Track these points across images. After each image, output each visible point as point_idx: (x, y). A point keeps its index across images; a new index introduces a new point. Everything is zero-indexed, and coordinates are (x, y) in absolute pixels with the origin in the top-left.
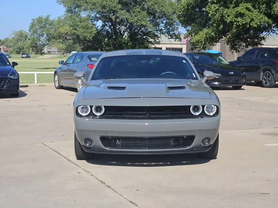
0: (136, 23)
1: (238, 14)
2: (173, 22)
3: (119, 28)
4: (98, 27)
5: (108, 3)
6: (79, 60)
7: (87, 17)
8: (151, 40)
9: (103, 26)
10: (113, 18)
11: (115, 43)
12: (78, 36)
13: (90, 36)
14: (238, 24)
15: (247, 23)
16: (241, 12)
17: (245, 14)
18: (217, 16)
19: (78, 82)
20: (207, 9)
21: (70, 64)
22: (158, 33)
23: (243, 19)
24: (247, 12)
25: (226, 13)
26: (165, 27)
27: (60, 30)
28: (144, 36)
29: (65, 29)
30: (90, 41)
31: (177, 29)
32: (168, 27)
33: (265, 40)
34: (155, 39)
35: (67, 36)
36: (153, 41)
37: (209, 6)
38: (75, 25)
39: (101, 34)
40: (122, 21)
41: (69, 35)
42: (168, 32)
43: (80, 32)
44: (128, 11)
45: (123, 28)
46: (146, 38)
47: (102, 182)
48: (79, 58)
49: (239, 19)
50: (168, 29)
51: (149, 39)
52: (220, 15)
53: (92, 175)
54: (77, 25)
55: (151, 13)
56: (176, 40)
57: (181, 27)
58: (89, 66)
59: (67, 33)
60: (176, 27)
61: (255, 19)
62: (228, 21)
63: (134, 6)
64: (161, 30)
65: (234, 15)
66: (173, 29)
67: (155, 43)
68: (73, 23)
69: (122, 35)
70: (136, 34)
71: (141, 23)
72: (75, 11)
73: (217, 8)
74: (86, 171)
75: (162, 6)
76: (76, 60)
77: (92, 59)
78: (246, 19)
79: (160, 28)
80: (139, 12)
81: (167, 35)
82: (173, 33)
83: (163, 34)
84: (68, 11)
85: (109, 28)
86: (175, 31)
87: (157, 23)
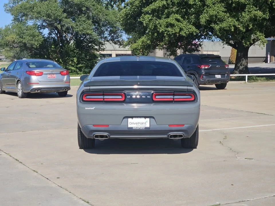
0: (81, 31)
1: (168, 24)
2: (117, 29)
3: (65, 36)
4: (44, 35)
5: (53, 12)
6: (18, 67)
7: (34, 25)
8: (96, 47)
9: (50, 34)
10: (59, 27)
11: (61, 51)
12: (25, 44)
13: (37, 44)
14: (168, 33)
15: (176, 33)
16: (171, 23)
17: (174, 24)
18: (151, 26)
19: (18, 87)
20: (141, 19)
21: (11, 70)
22: (102, 41)
23: (173, 29)
24: (176, 23)
25: (158, 23)
26: (110, 35)
27: (7, 38)
28: (89, 44)
29: (12, 37)
30: (36, 49)
31: (121, 36)
32: (113, 35)
33: (202, 46)
34: (100, 46)
35: (14, 44)
36: (98, 48)
37: (143, 17)
38: (22, 33)
39: (48, 41)
40: (68, 29)
41: (16, 43)
42: (112, 40)
43: (27, 39)
44: (74, 19)
45: (69, 36)
46: (92, 45)
47: (17, 160)
48: (19, 65)
49: (169, 29)
50: (113, 36)
51: (94, 46)
52: (153, 24)
53: (11, 156)
54: (24, 33)
55: (96, 22)
56: (120, 47)
57: (125, 34)
58: (28, 72)
59: (14, 41)
60: (120, 35)
61: (184, 29)
62: (161, 31)
63: (79, 15)
64: (106, 37)
65: (165, 25)
66: (117, 36)
67: (100, 50)
68: (19, 31)
69: (68, 42)
70: (82, 42)
71: (86, 32)
72: (22, 20)
73: (150, 18)
74: (6, 153)
75: (106, 15)
76: (16, 67)
77: (31, 66)
78: (176, 29)
79: (105, 36)
80: (84, 21)
81: (112, 43)
82: (117, 40)
83: (108, 41)
84: (15, 19)
85: (55, 36)
86: (119, 39)
87: (102, 31)
